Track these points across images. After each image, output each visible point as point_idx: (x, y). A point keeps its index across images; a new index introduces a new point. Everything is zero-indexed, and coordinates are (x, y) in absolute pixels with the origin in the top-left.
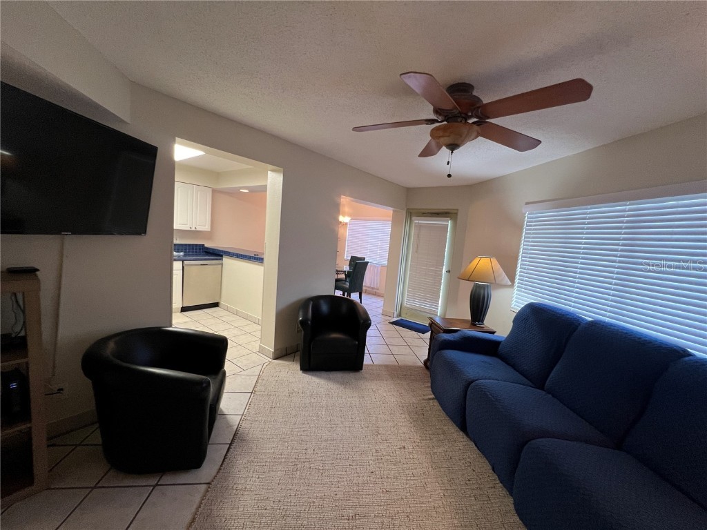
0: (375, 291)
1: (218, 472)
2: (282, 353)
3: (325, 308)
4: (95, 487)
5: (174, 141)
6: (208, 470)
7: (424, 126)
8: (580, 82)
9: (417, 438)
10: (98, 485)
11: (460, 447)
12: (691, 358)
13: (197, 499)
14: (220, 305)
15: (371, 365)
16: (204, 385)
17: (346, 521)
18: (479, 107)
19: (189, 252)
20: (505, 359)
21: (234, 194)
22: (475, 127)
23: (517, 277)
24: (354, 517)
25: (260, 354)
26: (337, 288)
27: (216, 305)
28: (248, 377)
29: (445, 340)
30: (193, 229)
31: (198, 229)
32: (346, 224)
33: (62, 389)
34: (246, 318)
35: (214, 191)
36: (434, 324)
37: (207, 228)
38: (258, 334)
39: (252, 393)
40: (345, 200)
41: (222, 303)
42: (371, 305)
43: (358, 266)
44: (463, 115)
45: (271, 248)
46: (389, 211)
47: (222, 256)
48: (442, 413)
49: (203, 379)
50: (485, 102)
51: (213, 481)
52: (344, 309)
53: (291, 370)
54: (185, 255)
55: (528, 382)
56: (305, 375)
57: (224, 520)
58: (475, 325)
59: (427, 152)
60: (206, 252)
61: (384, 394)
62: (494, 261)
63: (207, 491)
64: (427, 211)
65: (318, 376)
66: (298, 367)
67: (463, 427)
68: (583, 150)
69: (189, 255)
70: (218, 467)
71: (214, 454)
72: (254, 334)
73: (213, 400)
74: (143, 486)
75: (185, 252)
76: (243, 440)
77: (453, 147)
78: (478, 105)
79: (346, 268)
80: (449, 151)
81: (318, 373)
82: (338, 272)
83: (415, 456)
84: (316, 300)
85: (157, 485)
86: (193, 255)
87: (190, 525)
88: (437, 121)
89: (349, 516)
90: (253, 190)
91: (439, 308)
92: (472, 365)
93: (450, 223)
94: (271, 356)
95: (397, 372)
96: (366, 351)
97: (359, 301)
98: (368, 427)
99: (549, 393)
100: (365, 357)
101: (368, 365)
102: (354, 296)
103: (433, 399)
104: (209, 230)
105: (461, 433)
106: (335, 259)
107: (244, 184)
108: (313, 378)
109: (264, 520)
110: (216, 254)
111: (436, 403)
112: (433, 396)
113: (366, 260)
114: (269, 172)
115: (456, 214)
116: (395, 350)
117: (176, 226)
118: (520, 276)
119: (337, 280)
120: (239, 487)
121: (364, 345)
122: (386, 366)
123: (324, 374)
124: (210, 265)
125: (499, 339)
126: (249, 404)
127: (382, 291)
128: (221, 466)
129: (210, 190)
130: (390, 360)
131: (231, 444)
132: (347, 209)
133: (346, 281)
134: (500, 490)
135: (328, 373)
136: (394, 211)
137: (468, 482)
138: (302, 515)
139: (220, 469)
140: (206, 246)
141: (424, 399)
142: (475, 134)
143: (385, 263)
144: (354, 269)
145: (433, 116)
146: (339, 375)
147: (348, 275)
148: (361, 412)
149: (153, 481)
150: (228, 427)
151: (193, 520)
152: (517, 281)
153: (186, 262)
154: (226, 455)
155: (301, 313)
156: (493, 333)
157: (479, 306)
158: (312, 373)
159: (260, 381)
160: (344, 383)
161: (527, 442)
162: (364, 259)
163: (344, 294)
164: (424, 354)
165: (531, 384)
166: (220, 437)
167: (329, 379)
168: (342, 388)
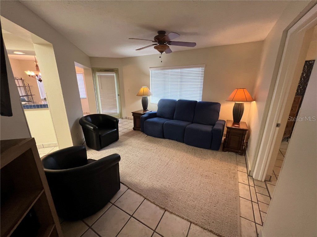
1: (126, 186)
6: (121, 188)
9: (156, 145)
20: (160, 117)
24: (167, 164)
46: (82, 69)
48: (154, 138)
56: (100, 151)
57: (146, 187)
63: (132, 189)
64: (102, 69)
74: (107, 210)
81: (104, 148)
85: (113, 204)
91: (118, 111)
93: (115, 75)
105: (162, 139)
112: (146, 135)
115: (117, 71)
128: (124, 184)
149: (110, 205)
156: (152, 111)
161: (185, 128)
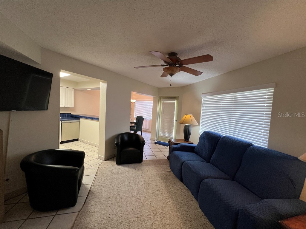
0: (148, 130)
1: (82, 207)
2: (108, 158)
3: (126, 138)
4: (27, 219)
5: (60, 71)
6: (78, 206)
7: (161, 67)
8: (208, 55)
9: (164, 186)
10: (29, 218)
11: (181, 188)
12: (253, 146)
13: (74, 218)
14: (79, 140)
15: (146, 160)
16: (76, 171)
17: (136, 218)
18: (179, 61)
19: (64, 117)
20: (197, 153)
21: (84, 91)
22: (179, 68)
23: (201, 122)
24: (140, 217)
25: (99, 159)
26: (131, 130)
27: (77, 140)
28: (93, 169)
29: (174, 147)
30: (66, 107)
31: (68, 107)
32: (134, 102)
33: (8, 179)
34: (91, 144)
35: (75, 90)
36: (171, 142)
37: (72, 106)
38: (97, 151)
39: (95, 175)
40: (133, 93)
41: (80, 139)
42: (146, 136)
43: (140, 120)
44: (174, 64)
45: (102, 114)
46: (152, 97)
47: (79, 118)
48: (174, 176)
49: (76, 168)
50: (182, 60)
51: (81, 210)
52: (134, 138)
53: (112, 165)
54: (62, 119)
55: (205, 161)
56: (119, 166)
57: (86, 224)
58: (186, 141)
59: (163, 76)
60: (72, 117)
61: (152, 171)
62: (192, 116)
63: (79, 214)
64: (166, 97)
65: (123, 166)
66: (115, 163)
67: (181, 180)
68: (219, 75)
69: (64, 118)
70: (83, 205)
71: (81, 200)
72: (95, 151)
73: (80, 177)
74: (49, 216)
75: (62, 117)
76: (93, 193)
77: (171, 75)
78: (179, 60)
79: (135, 121)
80: (170, 76)
82: (131, 123)
83: (164, 193)
84: (122, 135)
85: (56, 215)
86: (66, 118)
87: (72, 228)
88: (165, 65)
89: (137, 217)
90: (93, 89)
91: (173, 136)
92: (185, 156)
93: (176, 101)
94: (104, 159)
95: (156, 162)
96: (144, 155)
97: (141, 135)
98: (145, 184)
99: (211, 164)
100: (143, 157)
101: (145, 160)
102: (139, 133)
103: (171, 171)
104: (73, 107)
105: (181, 183)
106: (130, 118)
107: (89, 87)
108: (122, 167)
109: (103, 222)
110: (77, 117)
111: (172, 172)
113: (143, 118)
114: (101, 83)
115: (178, 98)
116: (156, 154)
117: (61, 106)
118: (202, 121)
119: (131, 127)
120: (92, 211)
121: (143, 152)
122: (152, 160)
123: (126, 165)
124: (74, 122)
125: (195, 146)
126: (95, 180)
127: (150, 130)
128: (84, 204)
129: (74, 90)
130: (153, 158)
131: (87, 196)
132: (134, 97)
133: (135, 127)
134: (195, 201)
135: (128, 165)
136: (154, 97)
137: (183, 200)
138: (119, 218)
139: (83, 206)
140: (72, 114)
141: (167, 172)
142: (179, 70)
143: (151, 118)
144: (138, 122)
145: (164, 64)
146: (132, 165)
147: (136, 124)
148: (142, 178)
149: (54, 214)
150: (86, 190)
151: (73, 226)
152: (201, 123)
153: (63, 121)
154: (86, 200)
155: (116, 140)
156: (193, 144)
157: (187, 134)
158: (121, 165)
159: (99, 170)
160: (135, 168)
161: (202, 181)
162: (142, 117)
163: (134, 132)
164: (167, 154)
165: (206, 161)
166: (82, 194)
167: (129, 167)
168: (134, 170)
